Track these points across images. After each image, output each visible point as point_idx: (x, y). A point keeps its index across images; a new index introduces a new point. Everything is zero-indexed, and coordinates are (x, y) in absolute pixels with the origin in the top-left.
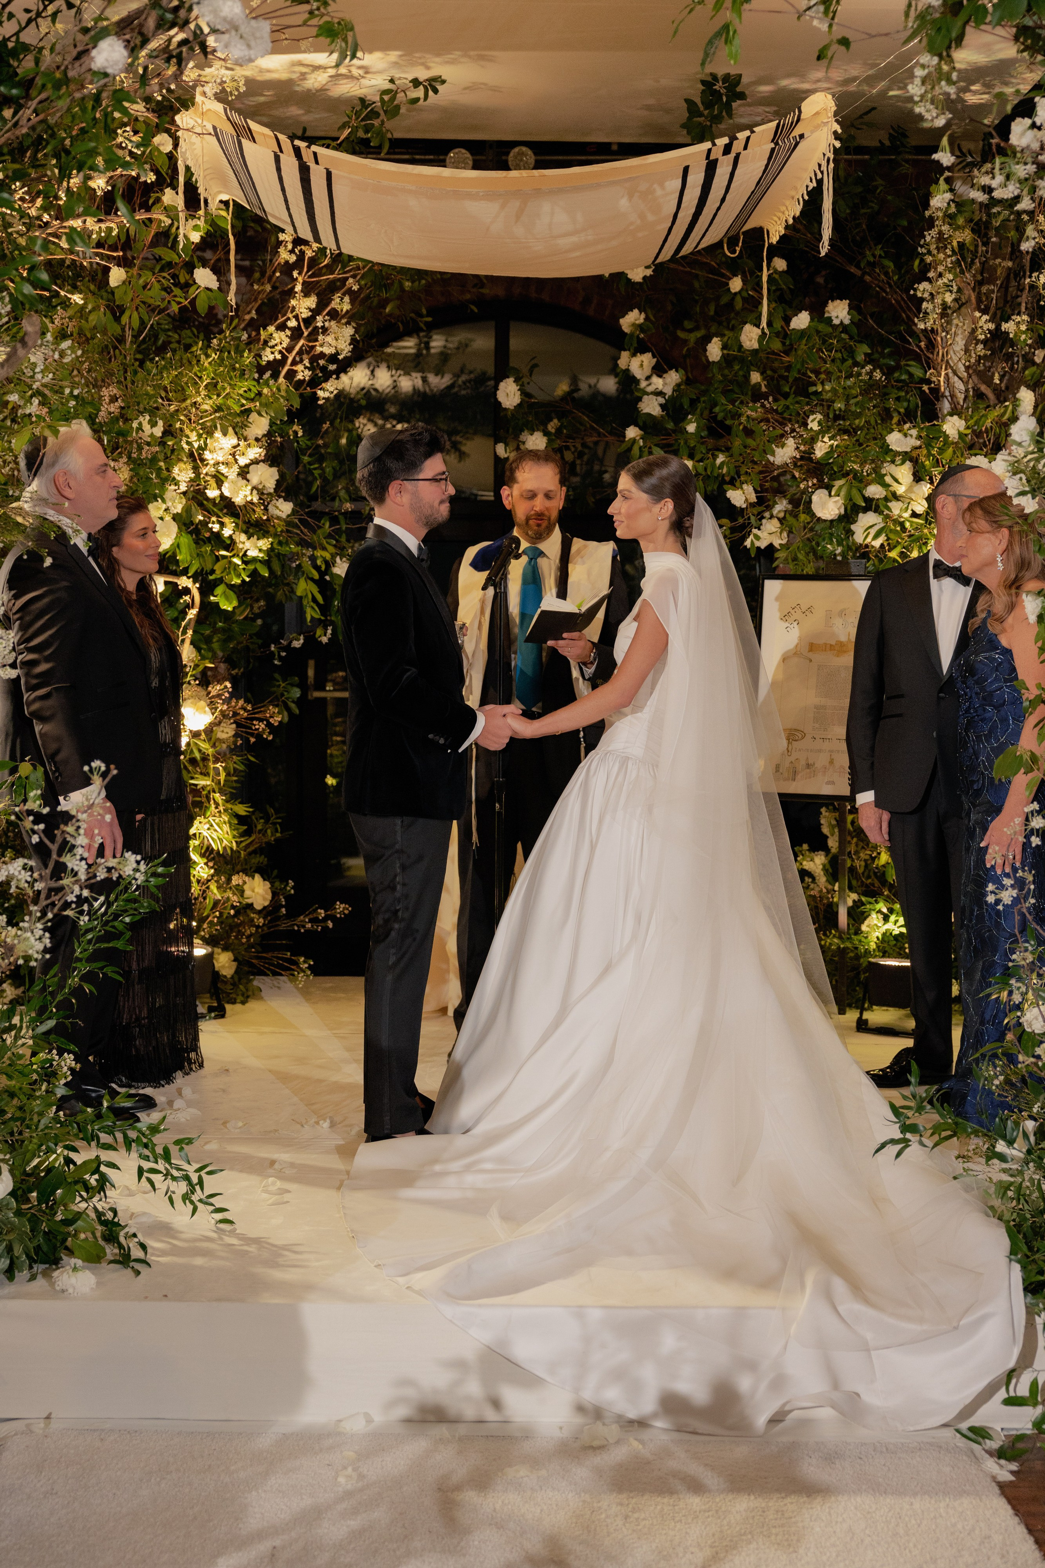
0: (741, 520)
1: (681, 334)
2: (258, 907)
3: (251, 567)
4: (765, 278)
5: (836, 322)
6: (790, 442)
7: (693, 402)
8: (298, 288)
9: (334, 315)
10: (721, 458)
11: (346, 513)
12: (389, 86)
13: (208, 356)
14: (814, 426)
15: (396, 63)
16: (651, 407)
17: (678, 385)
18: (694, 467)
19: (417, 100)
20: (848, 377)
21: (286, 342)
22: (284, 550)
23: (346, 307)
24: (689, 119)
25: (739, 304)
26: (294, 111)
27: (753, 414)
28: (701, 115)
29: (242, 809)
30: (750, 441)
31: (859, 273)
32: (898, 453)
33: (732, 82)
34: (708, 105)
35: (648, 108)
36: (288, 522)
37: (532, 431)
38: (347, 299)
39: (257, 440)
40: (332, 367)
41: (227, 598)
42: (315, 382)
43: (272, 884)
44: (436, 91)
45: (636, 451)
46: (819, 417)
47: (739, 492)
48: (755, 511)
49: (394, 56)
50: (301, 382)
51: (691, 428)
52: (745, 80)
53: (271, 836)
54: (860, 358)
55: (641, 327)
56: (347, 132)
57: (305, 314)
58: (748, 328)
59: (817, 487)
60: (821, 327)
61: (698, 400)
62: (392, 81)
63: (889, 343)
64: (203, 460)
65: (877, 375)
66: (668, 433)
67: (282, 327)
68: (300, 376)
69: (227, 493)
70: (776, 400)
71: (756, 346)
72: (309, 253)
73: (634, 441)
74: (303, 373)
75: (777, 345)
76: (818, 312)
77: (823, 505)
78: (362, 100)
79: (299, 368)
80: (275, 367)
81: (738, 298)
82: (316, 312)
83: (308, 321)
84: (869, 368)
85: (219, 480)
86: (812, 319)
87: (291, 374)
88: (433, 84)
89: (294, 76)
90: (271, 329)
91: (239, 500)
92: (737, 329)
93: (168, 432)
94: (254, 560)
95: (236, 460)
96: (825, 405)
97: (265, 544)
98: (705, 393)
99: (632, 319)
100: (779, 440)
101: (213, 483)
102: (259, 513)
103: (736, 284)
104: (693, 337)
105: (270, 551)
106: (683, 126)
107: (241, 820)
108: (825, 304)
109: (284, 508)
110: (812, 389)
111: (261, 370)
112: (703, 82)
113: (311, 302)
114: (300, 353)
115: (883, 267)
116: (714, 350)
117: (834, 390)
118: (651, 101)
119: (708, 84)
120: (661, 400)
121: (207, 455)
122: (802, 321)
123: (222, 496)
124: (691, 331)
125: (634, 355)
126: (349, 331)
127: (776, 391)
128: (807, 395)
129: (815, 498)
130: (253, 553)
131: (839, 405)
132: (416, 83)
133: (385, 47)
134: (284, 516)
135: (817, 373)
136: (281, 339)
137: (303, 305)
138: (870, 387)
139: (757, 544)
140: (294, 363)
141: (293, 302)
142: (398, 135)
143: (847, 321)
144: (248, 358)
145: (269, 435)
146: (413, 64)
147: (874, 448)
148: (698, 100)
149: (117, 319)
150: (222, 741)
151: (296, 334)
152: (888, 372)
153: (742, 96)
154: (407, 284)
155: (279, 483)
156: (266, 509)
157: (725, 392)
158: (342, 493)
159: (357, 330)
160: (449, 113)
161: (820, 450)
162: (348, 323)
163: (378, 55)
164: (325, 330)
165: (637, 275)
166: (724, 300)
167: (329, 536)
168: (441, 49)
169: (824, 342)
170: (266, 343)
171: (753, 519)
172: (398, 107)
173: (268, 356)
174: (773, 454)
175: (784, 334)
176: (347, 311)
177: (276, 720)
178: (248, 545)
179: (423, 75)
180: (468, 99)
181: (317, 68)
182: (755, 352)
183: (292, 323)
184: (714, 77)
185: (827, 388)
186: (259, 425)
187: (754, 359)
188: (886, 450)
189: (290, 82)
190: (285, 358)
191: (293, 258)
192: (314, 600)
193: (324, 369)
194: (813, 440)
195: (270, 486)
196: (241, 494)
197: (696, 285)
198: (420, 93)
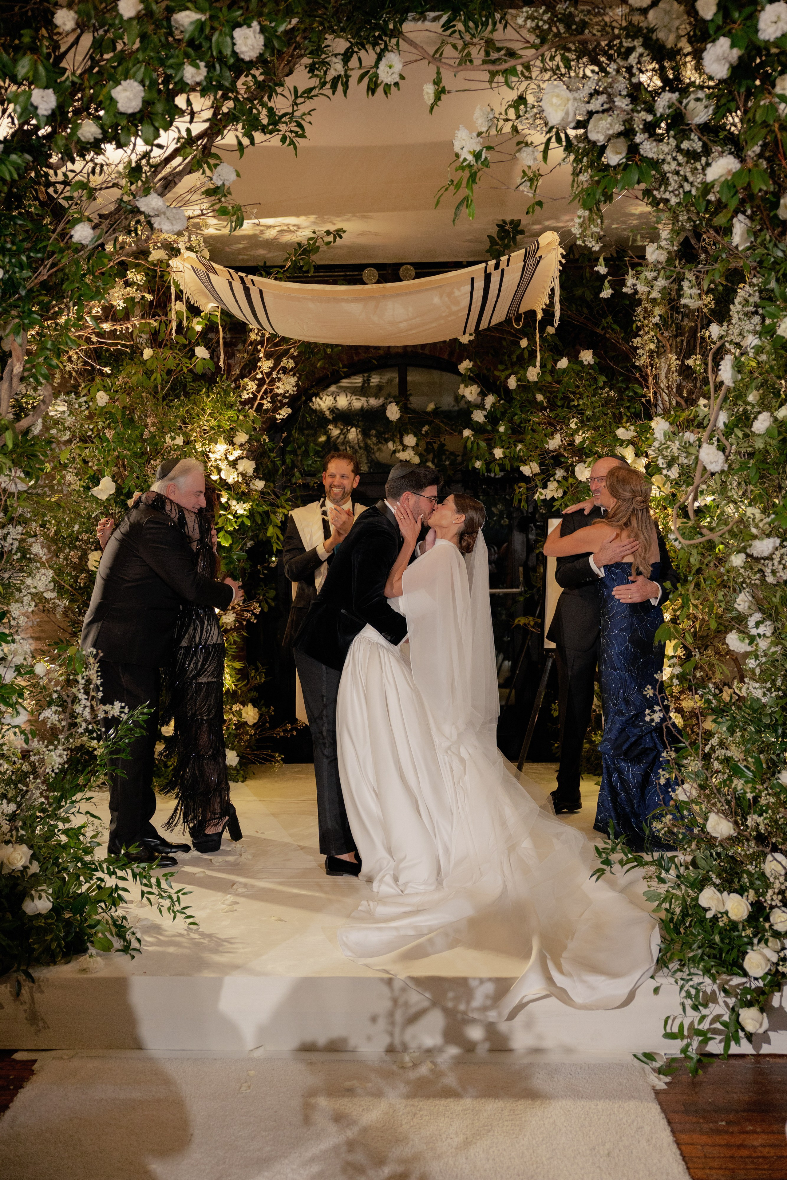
0: (533, 484)
1: (497, 373)
2: (251, 723)
3: (240, 520)
4: (538, 340)
5: (586, 363)
6: (558, 436)
7: (503, 414)
8: (261, 355)
9: (285, 370)
10: (520, 446)
11: (300, 485)
12: (313, 235)
13: (208, 396)
14: (573, 426)
15: (314, 223)
16: (479, 416)
17: (494, 404)
18: (504, 453)
19: (330, 242)
20: (594, 395)
21: (255, 387)
22: (260, 510)
23: (291, 364)
24: (491, 247)
25: (526, 355)
26: (261, 252)
27: (537, 420)
28: (497, 244)
29: (238, 665)
30: (535, 435)
31: (602, 333)
32: (623, 441)
33: (516, 224)
34: (502, 239)
35: (470, 241)
36: (262, 493)
37: (408, 434)
38: (291, 361)
39: (241, 445)
40: (287, 400)
41: (226, 540)
42: (275, 410)
43: (260, 710)
44: (341, 237)
45: (469, 444)
46: (575, 420)
47: (527, 467)
48: (540, 477)
49: (312, 218)
50: (267, 410)
51: (502, 429)
52: (523, 223)
53: (261, 679)
54: (601, 384)
55: (470, 370)
56: (289, 264)
57: (267, 370)
58: (531, 368)
59: (579, 462)
60: (575, 367)
61: (506, 412)
62: (314, 232)
63: (622, 374)
64: (208, 458)
65: (612, 394)
66: (488, 432)
67: (254, 379)
68: (265, 407)
69: (223, 477)
70: (551, 411)
71: (536, 379)
72: (267, 335)
73: (468, 438)
74: (267, 405)
75: (549, 378)
76: (574, 358)
77: (582, 473)
78: (299, 244)
79: (265, 402)
80: (250, 401)
81: (526, 351)
82: (273, 369)
83: (269, 374)
84: (607, 389)
85: (219, 471)
86: (570, 361)
87: (261, 405)
88: (339, 233)
89: (257, 232)
90: (246, 380)
91: (230, 481)
92: (526, 370)
93: (187, 443)
94: (242, 515)
95: (227, 458)
96: (581, 413)
97: (247, 506)
98: (510, 407)
99: (465, 365)
100: (552, 435)
101: (215, 471)
102: (243, 488)
103: (524, 343)
104: (503, 375)
105: (251, 511)
106: (487, 251)
107: (239, 672)
108: (579, 353)
109: (259, 484)
110: (572, 404)
111: (244, 403)
112: (498, 225)
113: (270, 363)
114: (266, 392)
115: (613, 330)
116: (512, 383)
117: (584, 404)
118: (471, 237)
119: (501, 227)
120: (485, 413)
121: (211, 455)
122: (563, 363)
123: (221, 478)
124: (503, 371)
125: (466, 386)
126: (293, 380)
127: (552, 406)
128: (569, 407)
129: (577, 469)
130: (240, 512)
131: (588, 413)
132: (328, 233)
133: (306, 213)
134: (259, 489)
135: (574, 393)
136: (252, 386)
137: (266, 365)
138: (607, 402)
139: (542, 497)
140: (262, 398)
141: (259, 364)
142: (319, 263)
143: (592, 363)
144: (232, 398)
145: (249, 441)
146: (325, 223)
147: (609, 439)
148: (495, 236)
149: (149, 378)
150: (227, 624)
151: (261, 382)
152: (621, 392)
153: (522, 232)
154: (329, 351)
155: (256, 470)
156: (248, 484)
157: (521, 408)
158: (297, 474)
159: (299, 378)
160: (353, 249)
161: (578, 439)
162: (294, 375)
163: (303, 218)
164: (279, 379)
165: (465, 339)
166: (518, 352)
167: (287, 500)
168: (340, 212)
169: (578, 375)
170: (244, 388)
171: (538, 483)
172: (318, 247)
173: (245, 396)
174: (547, 443)
175: (553, 371)
176: (293, 369)
177: (258, 611)
178: (237, 507)
179: (332, 228)
180: (363, 241)
181: (269, 227)
182: (536, 383)
183: (259, 376)
184: (504, 222)
185: (581, 402)
186: (242, 438)
187: (538, 386)
188: (616, 439)
189: (255, 236)
190: (255, 397)
191: (259, 338)
192: (278, 538)
193: (281, 401)
194: (572, 435)
195: (250, 471)
196: (231, 477)
197: (504, 343)
198: (331, 238)
